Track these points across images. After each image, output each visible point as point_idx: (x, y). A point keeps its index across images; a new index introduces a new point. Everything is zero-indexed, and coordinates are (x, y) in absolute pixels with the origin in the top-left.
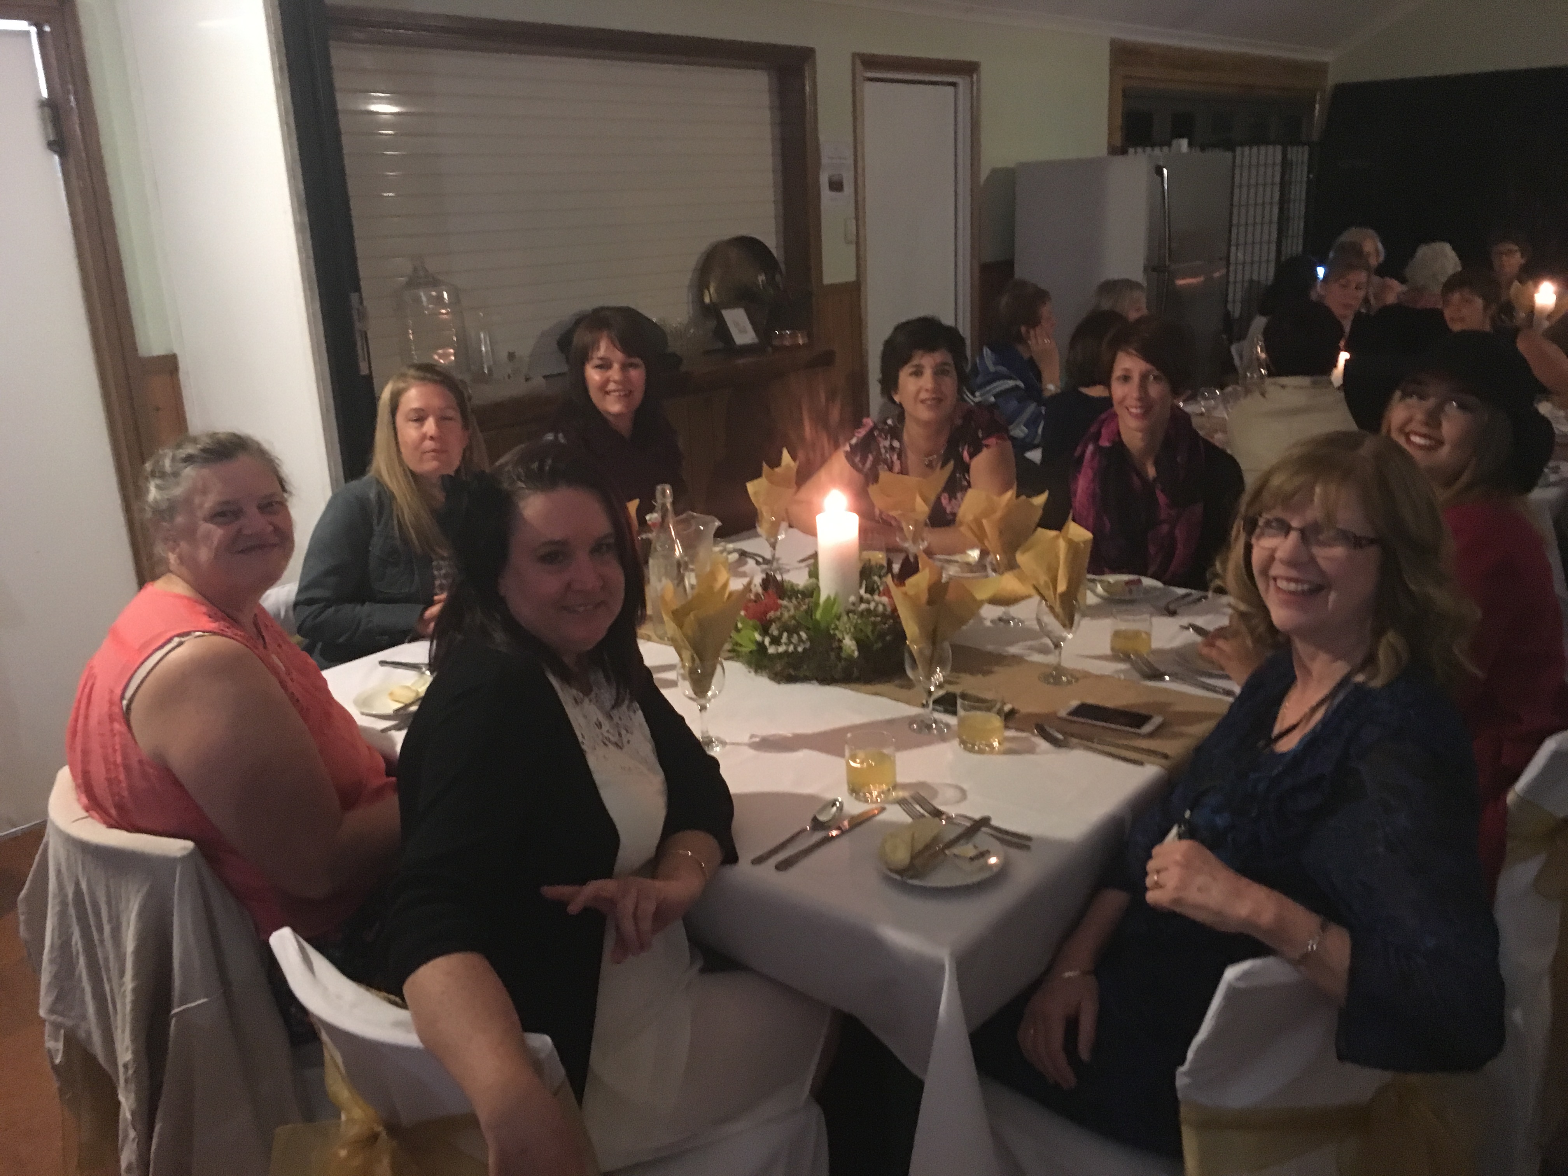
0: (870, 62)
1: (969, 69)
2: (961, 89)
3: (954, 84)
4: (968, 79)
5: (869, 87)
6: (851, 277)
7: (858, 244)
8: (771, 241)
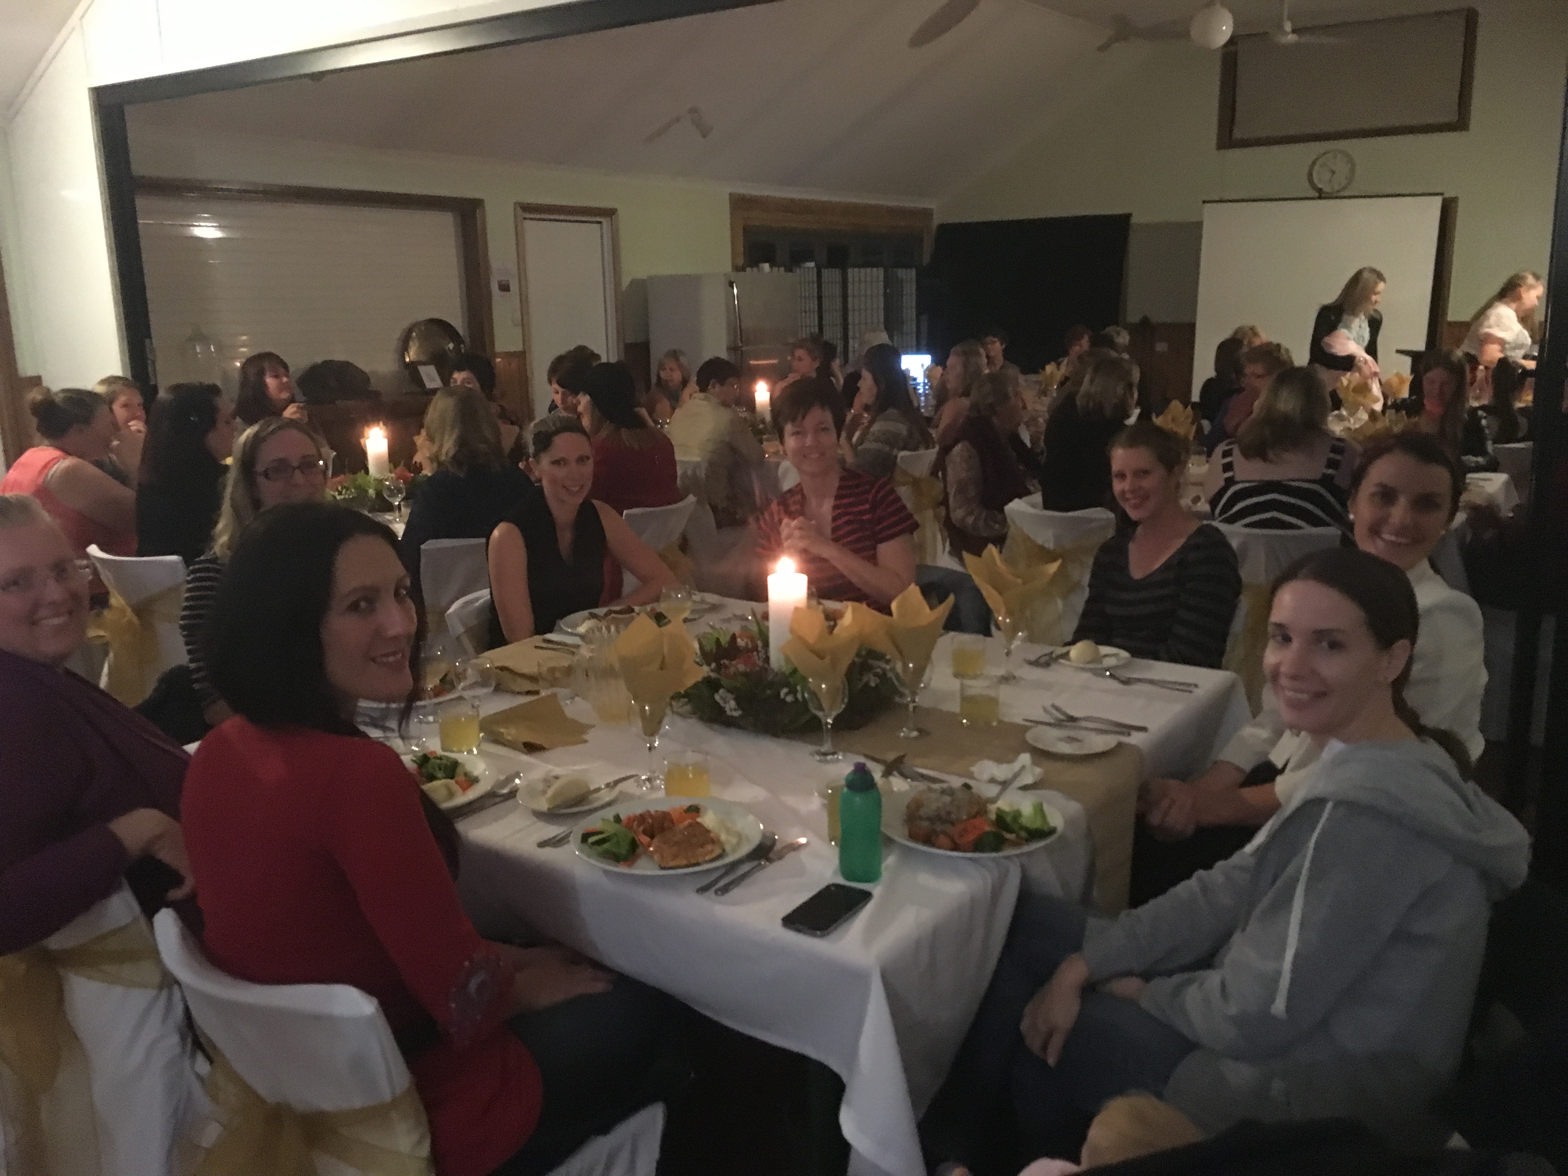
0: (527, 208)
1: (610, 213)
2: (605, 225)
3: (600, 223)
4: (609, 219)
5: (528, 223)
6: (519, 348)
7: (523, 325)
8: (458, 323)
